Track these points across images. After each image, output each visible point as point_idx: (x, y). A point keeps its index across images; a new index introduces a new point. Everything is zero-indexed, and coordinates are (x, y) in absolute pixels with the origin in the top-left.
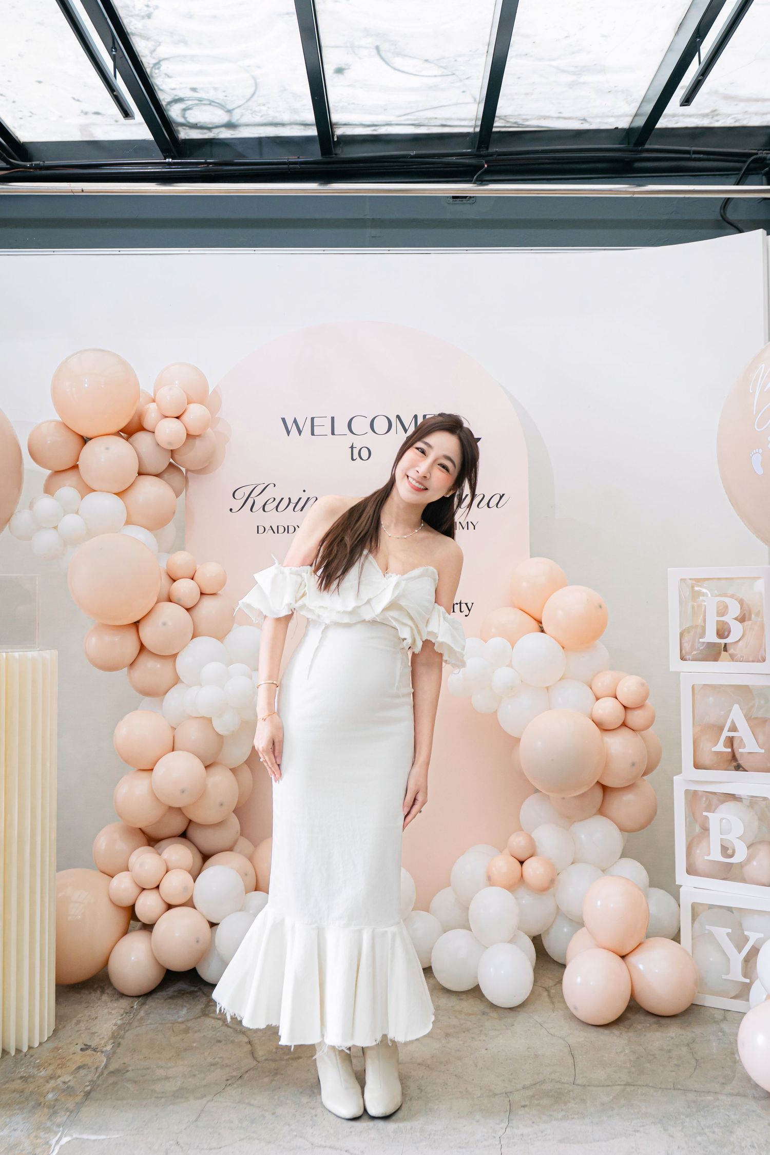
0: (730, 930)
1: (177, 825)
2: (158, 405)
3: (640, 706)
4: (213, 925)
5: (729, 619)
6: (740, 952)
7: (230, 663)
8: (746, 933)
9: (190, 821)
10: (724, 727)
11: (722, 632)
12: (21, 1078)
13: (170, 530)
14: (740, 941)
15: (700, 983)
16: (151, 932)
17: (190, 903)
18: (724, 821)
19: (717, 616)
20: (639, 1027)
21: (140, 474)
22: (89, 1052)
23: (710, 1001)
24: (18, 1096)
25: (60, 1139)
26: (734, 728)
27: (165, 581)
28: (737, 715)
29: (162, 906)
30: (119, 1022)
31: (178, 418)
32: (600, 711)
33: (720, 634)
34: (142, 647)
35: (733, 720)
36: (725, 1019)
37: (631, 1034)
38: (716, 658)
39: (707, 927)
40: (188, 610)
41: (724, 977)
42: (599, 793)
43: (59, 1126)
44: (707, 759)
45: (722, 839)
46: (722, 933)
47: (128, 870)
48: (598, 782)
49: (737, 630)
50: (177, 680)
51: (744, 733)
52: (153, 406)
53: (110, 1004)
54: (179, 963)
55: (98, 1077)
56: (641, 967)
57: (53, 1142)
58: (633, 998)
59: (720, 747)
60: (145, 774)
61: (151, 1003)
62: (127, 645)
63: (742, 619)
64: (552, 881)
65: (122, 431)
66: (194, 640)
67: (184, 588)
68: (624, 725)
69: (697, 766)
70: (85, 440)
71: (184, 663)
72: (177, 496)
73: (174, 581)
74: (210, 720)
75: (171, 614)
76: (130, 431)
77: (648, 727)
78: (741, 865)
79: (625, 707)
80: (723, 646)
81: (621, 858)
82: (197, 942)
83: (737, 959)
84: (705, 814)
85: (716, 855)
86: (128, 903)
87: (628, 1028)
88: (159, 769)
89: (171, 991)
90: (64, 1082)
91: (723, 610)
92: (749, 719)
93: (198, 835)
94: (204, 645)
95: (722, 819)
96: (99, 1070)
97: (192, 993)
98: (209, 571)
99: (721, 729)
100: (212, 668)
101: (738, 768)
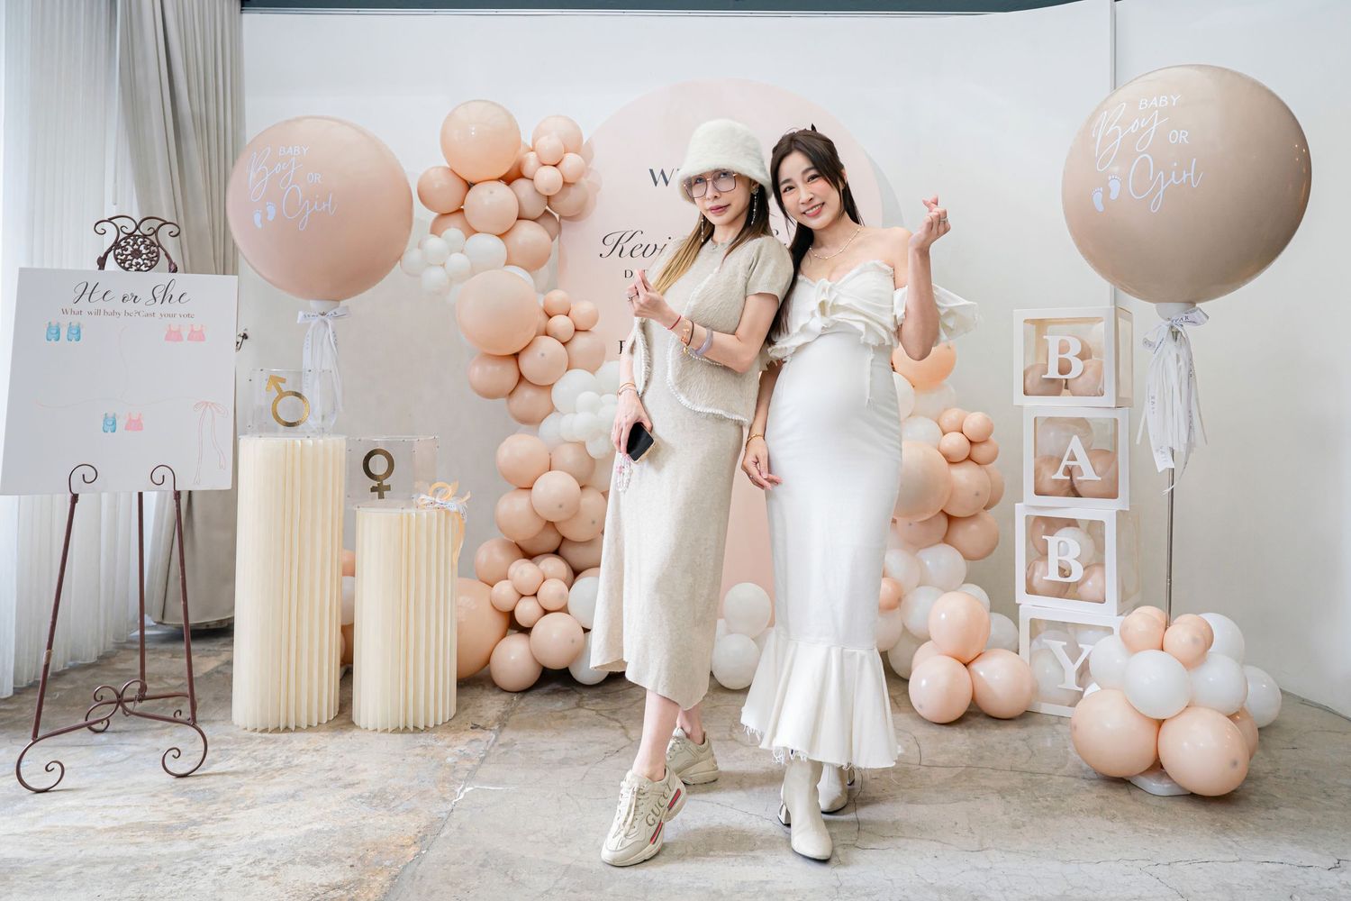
0: (1065, 643)
1: (551, 541)
2: (536, 154)
3: (985, 441)
4: (586, 631)
5: (1070, 356)
6: (1074, 663)
7: (601, 393)
8: (1080, 646)
9: (563, 538)
10: (1064, 454)
11: (1064, 368)
12: (421, 746)
13: (544, 270)
14: (1074, 652)
15: (1035, 691)
16: (530, 636)
17: (564, 610)
18: (1062, 544)
19: (1060, 353)
20: (980, 726)
21: (518, 219)
22: (478, 730)
23: (1046, 708)
24: (421, 758)
25: (464, 788)
26: (1073, 458)
27: (542, 318)
28: (1076, 445)
29: (539, 611)
30: (502, 710)
31: (555, 166)
32: (947, 445)
33: (1061, 372)
34: (521, 378)
35: (1072, 450)
36: (1059, 723)
37: (973, 731)
38: (1058, 393)
39: (1044, 640)
40: (564, 344)
41: (1059, 686)
42: (943, 522)
43: (461, 780)
44: (1047, 487)
45: (1059, 561)
46: (1058, 646)
47: (507, 579)
48: (942, 511)
49: (1077, 366)
50: (552, 409)
51: (1083, 462)
52: (532, 155)
53: (491, 697)
54: (555, 661)
55: (490, 748)
56: (982, 673)
57: (459, 790)
58: (973, 699)
59: (1060, 475)
60: (526, 493)
61: (529, 698)
62: (507, 375)
63: (1083, 356)
64: (900, 600)
65: (501, 178)
66: (568, 372)
67: (560, 323)
68: (969, 458)
69: (1038, 493)
70: (469, 185)
71: (561, 391)
72: (553, 240)
73: (550, 317)
74: (582, 445)
75: (548, 346)
76: (511, 177)
77: (990, 462)
78: (1077, 584)
79: (971, 442)
80: (1064, 382)
81: (964, 582)
82: (573, 641)
83: (1072, 669)
84: (1044, 537)
85: (1054, 575)
86: (509, 608)
87: (969, 727)
88: (539, 487)
89: (546, 689)
90: (461, 751)
91: (1064, 349)
92: (1088, 450)
93: (569, 551)
94: (577, 377)
95: (1059, 543)
96: (490, 743)
97: (565, 691)
98: (583, 308)
99: (1060, 460)
100: (587, 397)
101: (1078, 495)
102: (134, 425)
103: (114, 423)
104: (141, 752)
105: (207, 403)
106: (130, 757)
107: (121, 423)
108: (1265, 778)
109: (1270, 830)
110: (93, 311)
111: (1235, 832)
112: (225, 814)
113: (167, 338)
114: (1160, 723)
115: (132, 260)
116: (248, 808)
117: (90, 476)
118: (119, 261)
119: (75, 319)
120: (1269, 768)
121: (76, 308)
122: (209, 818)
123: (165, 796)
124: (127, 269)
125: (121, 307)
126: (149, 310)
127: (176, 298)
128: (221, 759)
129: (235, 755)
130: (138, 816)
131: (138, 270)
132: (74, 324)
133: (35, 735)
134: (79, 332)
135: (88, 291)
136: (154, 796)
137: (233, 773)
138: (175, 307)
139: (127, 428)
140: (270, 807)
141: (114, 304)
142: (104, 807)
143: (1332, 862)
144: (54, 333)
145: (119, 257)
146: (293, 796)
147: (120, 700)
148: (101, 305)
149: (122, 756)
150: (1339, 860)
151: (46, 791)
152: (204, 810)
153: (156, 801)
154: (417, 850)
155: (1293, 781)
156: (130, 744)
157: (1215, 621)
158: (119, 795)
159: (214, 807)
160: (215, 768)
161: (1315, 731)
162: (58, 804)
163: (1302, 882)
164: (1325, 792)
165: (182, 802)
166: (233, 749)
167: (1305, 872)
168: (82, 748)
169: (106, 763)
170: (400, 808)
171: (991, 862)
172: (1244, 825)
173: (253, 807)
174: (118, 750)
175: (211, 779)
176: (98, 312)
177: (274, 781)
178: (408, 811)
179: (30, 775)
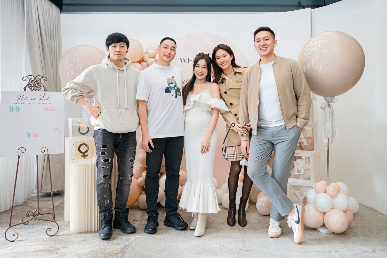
2: (148, 55)
6: (302, 197)
8: (304, 192)
14: (302, 194)
18: (298, 163)
22: (135, 221)
25: (133, 237)
28: (302, 136)
30: (142, 215)
31: (153, 58)
39: (294, 191)
45: (298, 168)
46: (297, 192)
47: (142, 177)
51: (304, 141)
52: (147, 55)
55: (139, 226)
57: (131, 238)
65: (138, 62)
76: (141, 61)
78: (303, 175)
82: (161, 195)
83: (301, 199)
85: (296, 172)
86: (142, 185)
92: (305, 137)
96: (139, 224)
101: (302, 150)
102: (36, 135)
103: (30, 135)
104: (39, 230)
105: (56, 129)
106: (36, 231)
107: (32, 135)
108: (354, 228)
109: (356, 242)
110: (23, 103)
111: (346, 243)
112: (66, 246)
113: (44, 110)
114: (325, 213)
115: (33, 88)
116: (72, 244)
117: (24, 150)
118: (30, 88)
119: (18, 105)
120: (355, 225)
121: (18, 102)
122: (61, 247)
123: (48, 242)
124: (32, 91)
125: (31, 102)
126: (39, 102)
127: (46, 99)
128: (63, 231)
129: (67, 230)
130: (41, 247)
131: (35, 91)
132: (18, 107)
133: (10, 226)
134: (19, 109)
135: (21, 97)
136: (44, 242)
137: (67, 235)
138: (46, 101)
139: (34, 136)
140: (78, 244)
141: (29, 101)
142: (31, 245)
143: (372, 250)
144: (12, 109)
145: (30, 87)
146: (84, 241)
147: (34, 215)
148: (25, 101)
149: (34, 231)
150: (374, 250)
151: (13, 241)
152: (59, 245)
153: (45, 243)
154: (121, 254)
155: (362, 229)
156: (36, 228)
157: (341, 184)
158: (35, 242)
159: (62, 245)
160: (61, 233)
161: (368, 215)
162: (18, 245)
163: (364, 256)
164: (371, 231)
165: (53, 243)
166: (66, 228)
167: (365, 253)
168: (22, 229)
169: (30, 233)
170: (115, 243)
171: (280, 253)
172: (348, 241)
173: (73, 244)
174: (33, 229)
175: (60, 237)
176: (24, 103)
177: (79, 237)
178: (118, 244)
179: (8, 237)
